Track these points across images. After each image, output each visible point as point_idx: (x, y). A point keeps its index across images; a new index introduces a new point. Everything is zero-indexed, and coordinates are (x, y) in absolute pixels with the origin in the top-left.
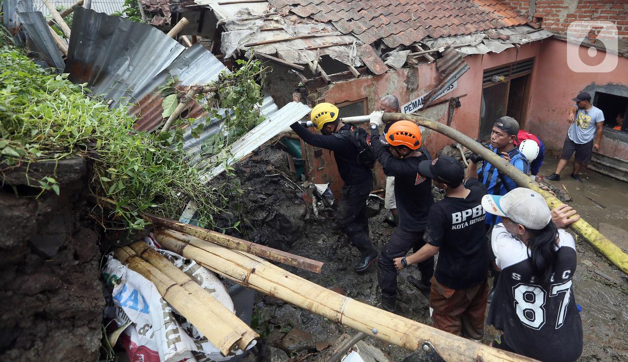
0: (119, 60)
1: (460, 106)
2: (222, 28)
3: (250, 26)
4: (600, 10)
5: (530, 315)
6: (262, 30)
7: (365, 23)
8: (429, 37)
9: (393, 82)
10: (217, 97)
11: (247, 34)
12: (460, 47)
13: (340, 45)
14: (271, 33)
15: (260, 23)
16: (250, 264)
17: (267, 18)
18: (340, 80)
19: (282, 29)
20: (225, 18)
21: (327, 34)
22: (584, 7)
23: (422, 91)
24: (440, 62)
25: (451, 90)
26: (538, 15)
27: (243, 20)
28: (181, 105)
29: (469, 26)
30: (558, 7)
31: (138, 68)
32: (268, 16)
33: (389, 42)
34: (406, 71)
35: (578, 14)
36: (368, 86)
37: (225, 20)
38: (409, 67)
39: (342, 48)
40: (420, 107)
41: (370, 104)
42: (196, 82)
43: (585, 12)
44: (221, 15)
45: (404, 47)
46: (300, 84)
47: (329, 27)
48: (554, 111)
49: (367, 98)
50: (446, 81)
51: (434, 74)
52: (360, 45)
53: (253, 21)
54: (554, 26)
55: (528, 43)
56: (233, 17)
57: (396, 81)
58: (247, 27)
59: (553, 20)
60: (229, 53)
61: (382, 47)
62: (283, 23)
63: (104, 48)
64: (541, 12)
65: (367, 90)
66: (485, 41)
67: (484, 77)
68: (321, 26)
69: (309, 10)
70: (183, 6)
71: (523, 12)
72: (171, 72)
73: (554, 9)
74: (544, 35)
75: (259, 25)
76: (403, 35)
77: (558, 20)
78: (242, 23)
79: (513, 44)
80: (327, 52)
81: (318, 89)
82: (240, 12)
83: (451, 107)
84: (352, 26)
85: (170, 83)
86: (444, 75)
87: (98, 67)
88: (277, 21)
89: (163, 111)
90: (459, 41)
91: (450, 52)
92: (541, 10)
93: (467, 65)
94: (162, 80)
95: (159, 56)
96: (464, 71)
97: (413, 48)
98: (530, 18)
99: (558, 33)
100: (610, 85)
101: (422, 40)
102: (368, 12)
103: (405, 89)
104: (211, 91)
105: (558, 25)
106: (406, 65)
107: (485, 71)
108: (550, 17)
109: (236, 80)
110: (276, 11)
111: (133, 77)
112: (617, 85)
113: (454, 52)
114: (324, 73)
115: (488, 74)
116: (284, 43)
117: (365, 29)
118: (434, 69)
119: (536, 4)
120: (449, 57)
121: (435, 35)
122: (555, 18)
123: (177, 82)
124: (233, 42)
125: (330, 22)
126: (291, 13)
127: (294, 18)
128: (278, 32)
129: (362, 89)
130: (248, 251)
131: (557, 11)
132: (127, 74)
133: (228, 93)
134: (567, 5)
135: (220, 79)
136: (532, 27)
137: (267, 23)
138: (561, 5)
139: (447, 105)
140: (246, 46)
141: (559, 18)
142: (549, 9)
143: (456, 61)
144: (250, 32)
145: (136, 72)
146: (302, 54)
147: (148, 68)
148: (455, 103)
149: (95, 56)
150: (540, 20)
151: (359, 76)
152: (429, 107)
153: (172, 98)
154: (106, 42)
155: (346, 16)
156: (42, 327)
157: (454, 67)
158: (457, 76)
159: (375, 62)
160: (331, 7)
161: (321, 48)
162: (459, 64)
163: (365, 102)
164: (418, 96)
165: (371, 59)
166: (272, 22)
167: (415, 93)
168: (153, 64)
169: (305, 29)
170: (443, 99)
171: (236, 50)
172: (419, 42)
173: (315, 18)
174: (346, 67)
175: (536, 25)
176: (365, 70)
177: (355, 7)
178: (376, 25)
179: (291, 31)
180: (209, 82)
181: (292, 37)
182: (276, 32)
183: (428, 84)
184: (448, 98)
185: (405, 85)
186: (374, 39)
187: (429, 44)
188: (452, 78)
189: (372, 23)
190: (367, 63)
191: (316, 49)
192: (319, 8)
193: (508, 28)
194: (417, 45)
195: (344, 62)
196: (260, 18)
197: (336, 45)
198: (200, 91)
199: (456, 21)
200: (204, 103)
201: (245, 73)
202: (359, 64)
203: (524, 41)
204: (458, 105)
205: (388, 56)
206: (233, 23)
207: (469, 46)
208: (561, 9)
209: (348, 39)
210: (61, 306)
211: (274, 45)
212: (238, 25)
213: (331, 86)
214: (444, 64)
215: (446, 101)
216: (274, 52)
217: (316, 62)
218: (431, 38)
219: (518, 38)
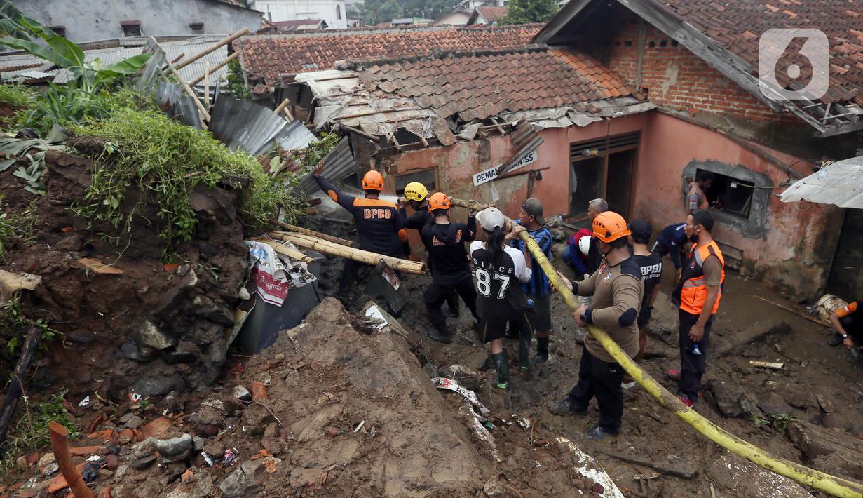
0: (240, 131)
1: (541, 178)
2: (317, 103)
3: (340, 102)
4: (696, 83)
5: (483, 287)
6: (350, 105)
7: (446, 97)
8: (507, 110)
9: (464, 153)
10: (307, 158)
11: (336, 109)
12: (538, 121)
13: (418, 119)
14: (357, 108)
15: (348, 99)
16: (315, 240)
17: (355, 94)
18: (412, 149)
19: (367, 104)
20: (319, 94)
21: (408, 108)
22: (683, 79)
23: (496, 162)
24: (515, 134)
25: (530, 162)
26: (644, 85)
27: (334, 96)
28: (284, 162)
29: (558, 98)
30: (661, 78)
31: (253, 137)
32: (356, 92)
33: (464, 116)
34: (478, 143)
35: (678, 86)
36: (439, 156)
37: (319, 96)
38: (481, 139)
39: (419, 122)
40: (495, 177)
41: (440, 171)
42: (294, 148)
43: (685, 84)
44: (316, 91)
45: (477, 120)
46: (376, 152)
47: (411, 102)
48: (661, 189)
49: (437, 166)
50: (520, 153)
51: (509, 146)
52: (436, 119)
53: (343, 97)
54: (658, 98)
55: (623, 116)
56: (326, 94)
57: (467, 152)
58: (337, 102)
59: (657, 91)
60: (320, 124)
61: (458, 120)
62: (369, 98)
63: (231, 122)
64: (646, 82)
65: (437, 159)
66: (570, 114)
67: (572, 151)
68: (403, 101)
69: (395, 85)
70: (286, 84)
71: (631, 81)
72: (276, 140)
73: (658, 80)
74: (646, 107)
75: (347, 101)
76: (480, 108)
77: (661, 92)
78: (334, 99)
79: (602, 117)
80: (404, 125)
81: (392, 157)
82: (333, 89)
83: (531, 179)
84: (433, 100)
85: (275, 148)
86: (518, 147)
87: (226, 136)
88: (364, 97)
89: (270, 168)
90: (539, 115)
91: (524, 125)
92: (646, 80)
93: (540, 138)
94: (270, 146)
95: (268, 129)
96: (538, 143)
97: (487, 121)
98: (637, 88)
99: (662, 106)
100: (708, 162)
101: (499, 114)
102: (453, 85)
103: (477, 160)
104: (303, 154)
105: (661, 96)
106: (477, 137)
107: (573, 145)
108: (656, 89)
109: (321, 146)
110: (364, 87)
111: (250, 143)
112: (714, 162)
113: (528, 126)
114: (397, 143)
115: (576, 148)
116: (367, 117)
117: (443, 103)
118: (509, 142)
119: (642, 74)
120: (522, 131)
121: (515, 109)
122: (659, 89)
123: (280, 147)
124: (324, 116)
125: (412, 97)
126: (378, 88)
127: (379, 93)
128: (364, 107)
129: (433, 158)
130: (316, 236)
131: (660, 82)
132: (246, 141)
133: (315, 156)
134: (668, 76)
135: (309, 145)
136: (636, 98)
137: (354, 98)
138: (663, 76)
139: (526, 177)
140: (334, 120)
141: (662, 89)
142: (653, 79)
143: (530, 134)
144: (339, 107)
145: (252, 140)
146: (381, 127)
147: (261, 137)
148: (535, 176)
149: (225, 128)
150: (646, 90)
151: (428, 147)
152: (504, 177)
153: (277, 159)
154: (233, 118)
155: (428, 90)
156: (226, 251)
157: (527, 140)
158: (531, 149)
159: (446, 134)
160: (416, 82)
161: (398, 122)
162: (533, 138)
163: (436, 171)
164: (492, 166)
165: (443, 131)
166: (360, 97)
167: (489, 164)
168: (264, 134)
169: (388, 104)
170: (521, 170)
171: (326, 123)
172: (495, 116)
173: (399, 93)
174: (419, 139)
175: (641, 97)
176: (435, 142)
177: (440, 81)
178: (456, 100)
179: (374, 106)
180: (302, 148)
181: (375, 111)
182: (361, 106)
183: (502, 155)
184: (526, 169)
185: (477, 155)
186: (451, 113)
187: (505, 118)
188: (526, 150)
189: (453, 97)
190: (438, 135)
191: (394, 122)
192: (405, 83)
193: (605, 99)
194: (492, 119)
195: (417, 134)
196: (349, 94)
197: (413, 118)
198: (296, 154)
199: (544, 94)
200: (298, 162)
201: (327, 142)
202: (430, 136)
203: (619, 113)
204: (539, 178)
205: (462, 129)
206: (325, 99)
207: (549, 119)
208: (664, 80)
209: (425, 113)
210: (234, 242)
211: (358, 118)
212: (330, 100)
213: (403, 155)
214: (518, 136)
215: (523, 173)
216: (357, 124)
217: (392, 134)
218: (509, 111)
219: (612, 111)
